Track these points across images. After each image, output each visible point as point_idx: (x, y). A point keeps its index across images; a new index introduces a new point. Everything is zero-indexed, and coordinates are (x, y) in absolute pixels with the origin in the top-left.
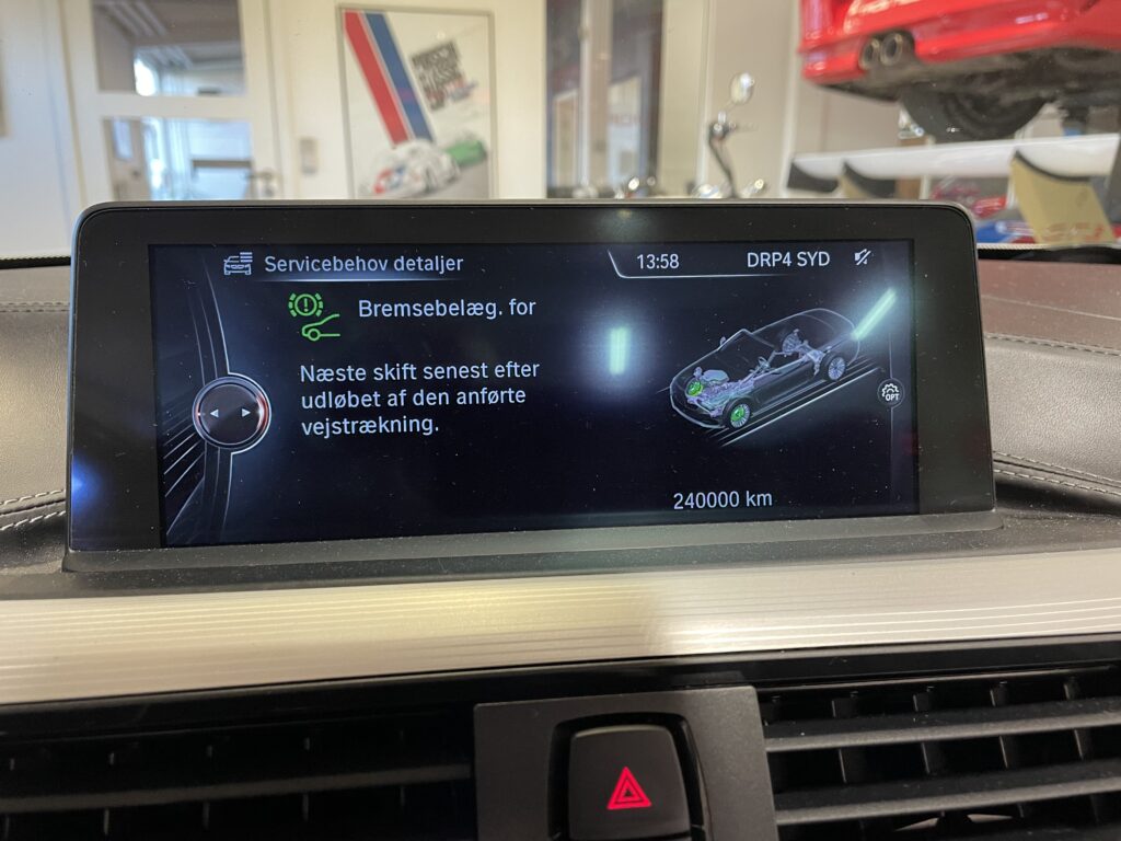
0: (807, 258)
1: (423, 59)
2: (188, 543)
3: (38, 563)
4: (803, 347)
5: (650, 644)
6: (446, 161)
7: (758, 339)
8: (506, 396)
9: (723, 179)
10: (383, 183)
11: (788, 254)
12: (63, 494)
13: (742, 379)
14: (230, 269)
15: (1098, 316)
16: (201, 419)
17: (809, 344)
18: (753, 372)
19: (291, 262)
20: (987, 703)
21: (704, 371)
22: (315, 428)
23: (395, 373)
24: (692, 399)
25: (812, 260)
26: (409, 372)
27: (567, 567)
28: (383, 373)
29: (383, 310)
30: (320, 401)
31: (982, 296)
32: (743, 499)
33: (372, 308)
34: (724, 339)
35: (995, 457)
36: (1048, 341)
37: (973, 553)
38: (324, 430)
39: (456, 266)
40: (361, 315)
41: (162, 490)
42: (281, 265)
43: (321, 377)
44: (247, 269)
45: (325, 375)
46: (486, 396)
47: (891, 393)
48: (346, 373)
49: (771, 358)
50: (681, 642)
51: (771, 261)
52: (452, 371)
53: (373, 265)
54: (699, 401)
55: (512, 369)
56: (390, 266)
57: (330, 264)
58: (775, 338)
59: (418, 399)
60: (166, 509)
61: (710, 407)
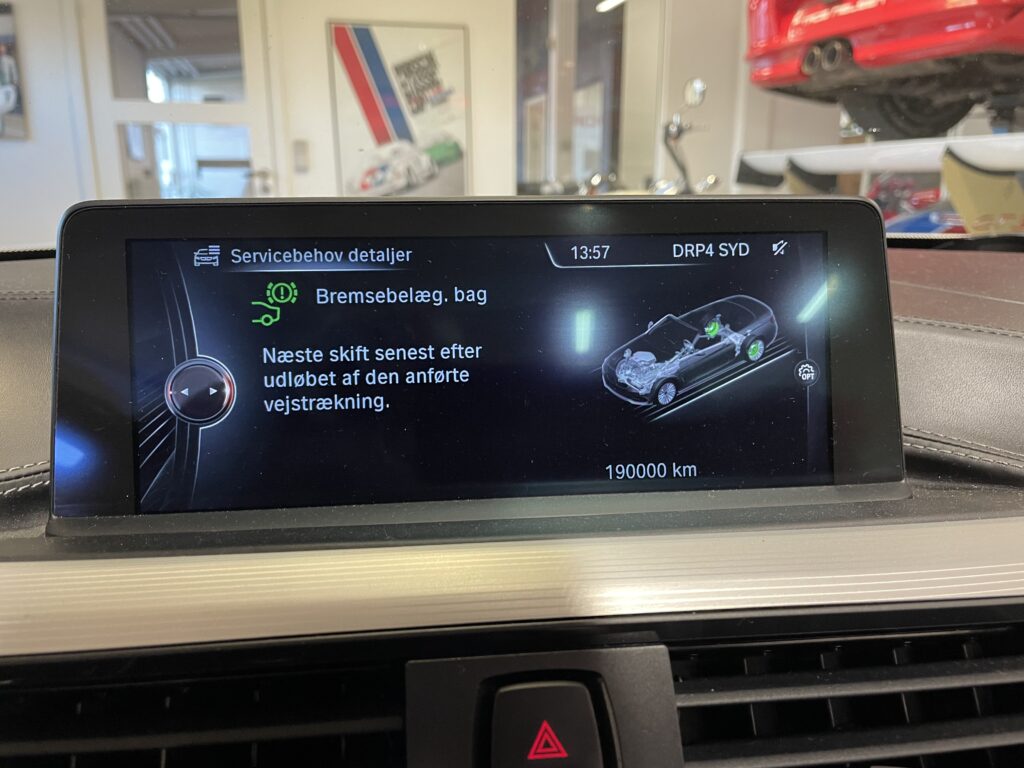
0: (727, 249)
1: (405, 68)
2: (160, 509)
3: (25, 528)
4: (726, 331)
5: (571, 606)
6: (425, 160)
7: (683, 323)
8: (451, 375)
9: (677, 174)
10: (368, 180)
11: (711, 245)
12: (48, 466)
13: (668, 359)
14: (200, 261)
15: (1006, 301)
16: (173, 396)
17: (731, 328)
18: (678, 354)
19: (255, 254)
20: (891, 662)
21: (633, 353)
22: (276, 405)
23: (349, 355)
24: (622, 377)
25: (733, 250)
26: (362, 353)
27: (500, 534)
28: (339, 354)
29: (339, 297)
30: (281, 380)
31: (892, 282)
32: (670, 470)
33: (329, 295)
34: (651, 323)
35: (904, 431)
36: (956, 324)
37: (877, 521)
38: (285, 407)
39: (405, 258)
40: (319, 302)
41: (137, 461)
42: (246, 255)
43: (282, 359)
44: (215, 261)
45: (286, 356)
46: (433, 375)
47: (807, 373)
48: (305, 355)
49: (695, 341)
50: (602, 604)
51: (695, 251)
52: (401, 353)
53: (329, 256)
54: (629, 380)
55: (457, 351)
56: (345, 257)
57: (290, 256)
58: (700, 323)
59: (371, 379)
60: (140, 478)
61: (639, 386)
